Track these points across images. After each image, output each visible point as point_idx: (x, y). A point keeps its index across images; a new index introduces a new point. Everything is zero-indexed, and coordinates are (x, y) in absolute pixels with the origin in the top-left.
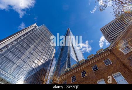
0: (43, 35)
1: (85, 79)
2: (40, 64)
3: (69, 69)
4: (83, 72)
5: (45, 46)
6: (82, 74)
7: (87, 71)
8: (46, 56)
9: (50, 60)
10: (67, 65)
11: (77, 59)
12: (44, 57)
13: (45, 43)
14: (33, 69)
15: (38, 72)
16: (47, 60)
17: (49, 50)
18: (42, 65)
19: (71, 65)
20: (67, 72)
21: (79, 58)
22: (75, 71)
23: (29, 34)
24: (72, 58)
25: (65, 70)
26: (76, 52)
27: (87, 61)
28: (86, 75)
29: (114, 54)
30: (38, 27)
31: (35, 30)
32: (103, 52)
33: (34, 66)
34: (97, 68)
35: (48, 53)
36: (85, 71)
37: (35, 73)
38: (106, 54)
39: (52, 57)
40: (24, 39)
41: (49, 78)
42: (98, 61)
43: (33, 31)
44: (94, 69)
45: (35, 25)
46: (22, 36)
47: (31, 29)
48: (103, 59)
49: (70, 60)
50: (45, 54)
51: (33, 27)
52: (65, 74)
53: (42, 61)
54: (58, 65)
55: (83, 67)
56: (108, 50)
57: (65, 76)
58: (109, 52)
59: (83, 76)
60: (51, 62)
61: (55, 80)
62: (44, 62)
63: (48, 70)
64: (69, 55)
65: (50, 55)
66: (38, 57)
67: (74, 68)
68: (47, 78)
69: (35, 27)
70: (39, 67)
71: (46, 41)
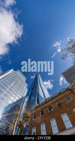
0: (18, 77)
1: (51, 113)
2: (16, 100)
3: (38, 105)
4: (50, 107)
5: (19, 86)
6: (49, 109)
7: (53, 106)
8: (21, 92)
9: (23, 98)
10: (36, 102)
11: (45, 97)
12: (18, 95)
13: (19, 84)
14: (10, 105)
15: (13, 107)
16: (21, 97)
17: (23, 90)
18: (17, 101)
19: (40, 101)
20: (37, 107)
21: (46, 96)
22: (43, 106)
23: (8, 77)
24: (40, 96)
25: (35, 106)
26: (44, 91)
27: (52, 98)
28: (52, 110)
29: (73, 92)
30: (14, 72)
31: (12, 74)
32: (64, 91)
33: (10, 102)
34: (60, 104)
35: (22, 92)
36: (51, 107)
37: (11, 108)
38: (67, 93)
39: (25, 95)
40: (3, 81)
41: (22, 112)
42: (61, 98)
43: (11, 75)
44: (58, 105)
45: (12, 70)
46: (2, 79)
47: (9, 73)
48: (65, 96)
49: (39, 97)
50: (19, 93)
51: (11, 72)
52: (35, 109)
53: (17, 98)
54: (30, 101)
55: (49, 103)
56: (69, 89)
57: (35, 111)
58: (69, 91)
59: (50, 111)
60: (24, 99)
61: (27, 114)
62: (19, 99)
63: (21, 106)
64: (38, 93)
65: (23, 93)
66: (14, 95)
67: (43, 104)
68: (21, 112)
69: (12, 72)
70: (14, 103)
71: (20, 82)
